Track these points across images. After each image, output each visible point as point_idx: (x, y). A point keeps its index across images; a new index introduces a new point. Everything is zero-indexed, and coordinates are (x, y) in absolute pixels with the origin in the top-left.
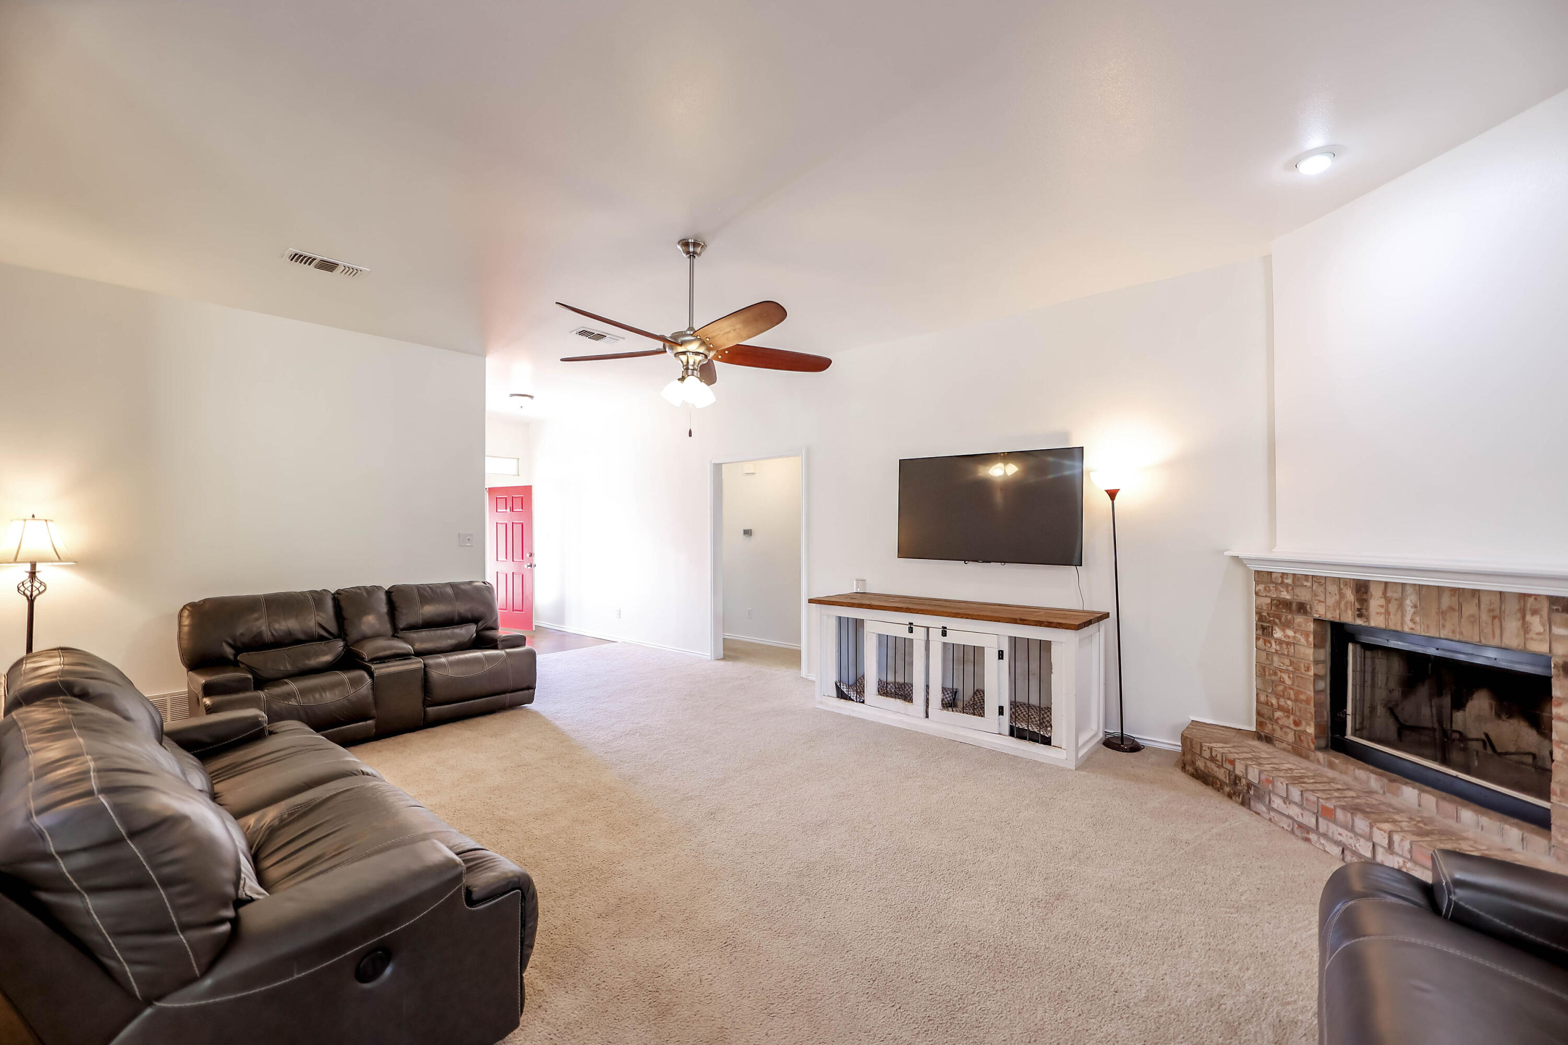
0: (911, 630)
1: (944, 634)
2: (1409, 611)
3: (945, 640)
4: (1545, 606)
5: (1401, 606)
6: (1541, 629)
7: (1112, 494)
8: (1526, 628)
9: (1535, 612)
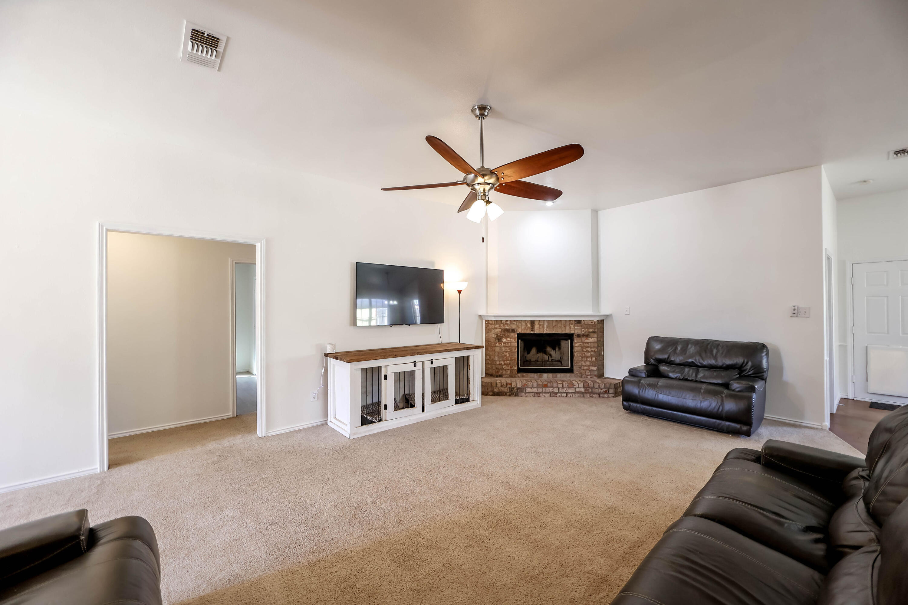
0: (415, 365)
1: (432, 363)
2: (545, 327)
3: (433, 366)
4: (574, 322)
5: (543, 327)
6: (573, 328)
7: (460, 292)
8: (570, 327)
9: (572, 324)
